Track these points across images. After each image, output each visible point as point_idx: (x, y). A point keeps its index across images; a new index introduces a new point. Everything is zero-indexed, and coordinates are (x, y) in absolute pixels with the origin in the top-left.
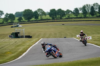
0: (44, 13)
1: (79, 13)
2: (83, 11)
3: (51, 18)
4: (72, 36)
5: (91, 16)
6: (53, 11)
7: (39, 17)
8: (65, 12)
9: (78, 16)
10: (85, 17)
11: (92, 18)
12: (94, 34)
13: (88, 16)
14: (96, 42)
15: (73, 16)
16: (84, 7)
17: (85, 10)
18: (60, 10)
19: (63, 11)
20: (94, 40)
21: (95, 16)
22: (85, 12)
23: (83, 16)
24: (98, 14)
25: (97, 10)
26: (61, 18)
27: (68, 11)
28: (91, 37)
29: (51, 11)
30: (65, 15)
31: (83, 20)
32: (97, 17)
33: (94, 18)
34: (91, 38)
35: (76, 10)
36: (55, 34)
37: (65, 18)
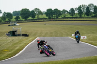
0: (40, 13)
1: (75, 13)
2: (78, 11)
3: (47, 18)
4: (68, 35)
5: (86, 16)
6: (49, 11)
7: (36, 16)
8: (61, 12)
9: (74, 16)
10: (81, 17)
11: (87, 18)
12: (89, 33)
13: (83, 16)
14: (91, 41)
15: (69, 16)
16: (80, 7)
17: (81, 10)
18: (56, 9)
19: (59, 11)
20: (89, 39)
21: (90, 16)
22: (80, 12)
23: (78, 16)
24: (93, 15)
25: (92, 11)
26: (57, 18)
27: (64, 11)
28: (86, 36)
29: (48, 10)
30: (61, 14)
31: (78, 19)
32: (92, 17)
33: (89, 18)
34: (86, 38)
35: (72, 10)
36: (51, 33)
37: (61, 17)
